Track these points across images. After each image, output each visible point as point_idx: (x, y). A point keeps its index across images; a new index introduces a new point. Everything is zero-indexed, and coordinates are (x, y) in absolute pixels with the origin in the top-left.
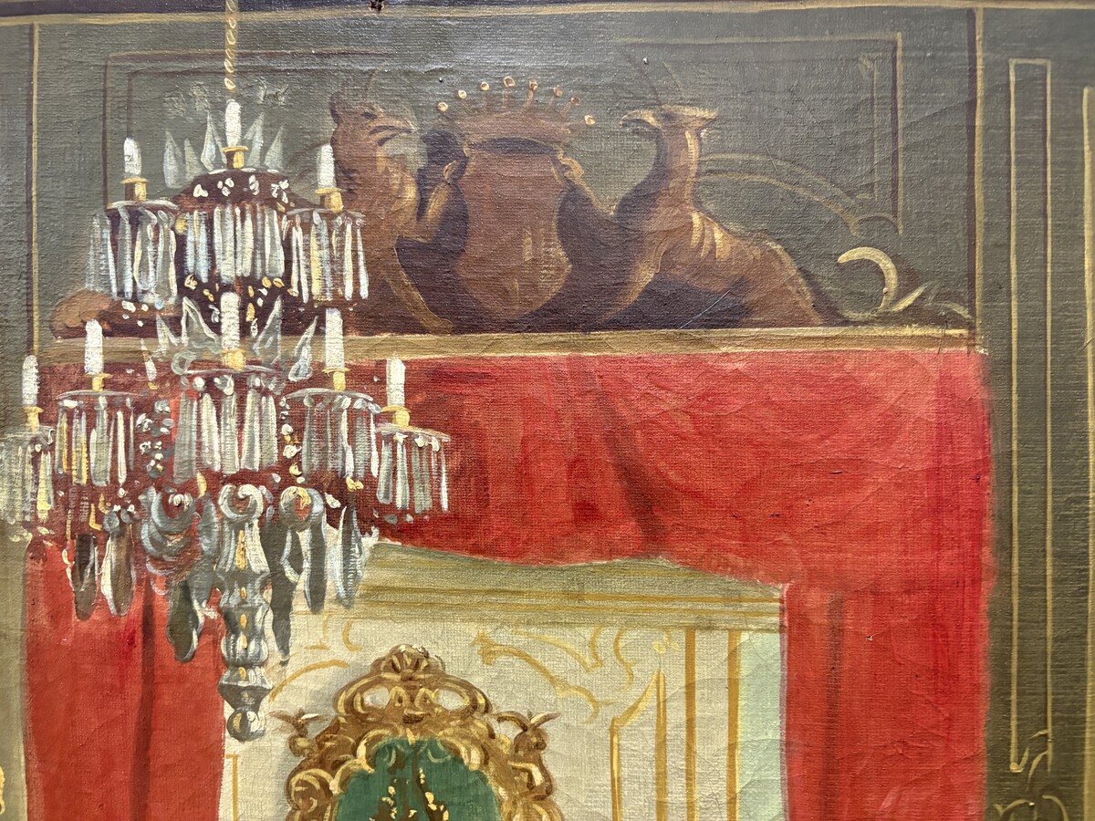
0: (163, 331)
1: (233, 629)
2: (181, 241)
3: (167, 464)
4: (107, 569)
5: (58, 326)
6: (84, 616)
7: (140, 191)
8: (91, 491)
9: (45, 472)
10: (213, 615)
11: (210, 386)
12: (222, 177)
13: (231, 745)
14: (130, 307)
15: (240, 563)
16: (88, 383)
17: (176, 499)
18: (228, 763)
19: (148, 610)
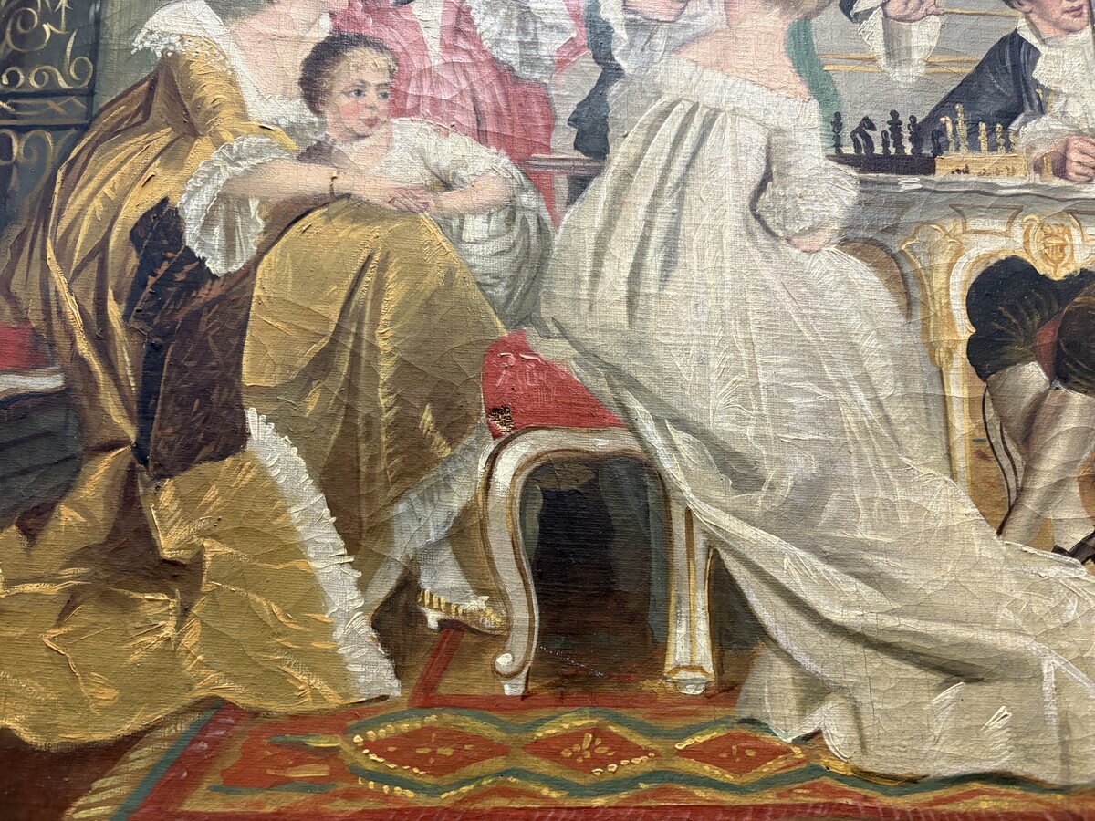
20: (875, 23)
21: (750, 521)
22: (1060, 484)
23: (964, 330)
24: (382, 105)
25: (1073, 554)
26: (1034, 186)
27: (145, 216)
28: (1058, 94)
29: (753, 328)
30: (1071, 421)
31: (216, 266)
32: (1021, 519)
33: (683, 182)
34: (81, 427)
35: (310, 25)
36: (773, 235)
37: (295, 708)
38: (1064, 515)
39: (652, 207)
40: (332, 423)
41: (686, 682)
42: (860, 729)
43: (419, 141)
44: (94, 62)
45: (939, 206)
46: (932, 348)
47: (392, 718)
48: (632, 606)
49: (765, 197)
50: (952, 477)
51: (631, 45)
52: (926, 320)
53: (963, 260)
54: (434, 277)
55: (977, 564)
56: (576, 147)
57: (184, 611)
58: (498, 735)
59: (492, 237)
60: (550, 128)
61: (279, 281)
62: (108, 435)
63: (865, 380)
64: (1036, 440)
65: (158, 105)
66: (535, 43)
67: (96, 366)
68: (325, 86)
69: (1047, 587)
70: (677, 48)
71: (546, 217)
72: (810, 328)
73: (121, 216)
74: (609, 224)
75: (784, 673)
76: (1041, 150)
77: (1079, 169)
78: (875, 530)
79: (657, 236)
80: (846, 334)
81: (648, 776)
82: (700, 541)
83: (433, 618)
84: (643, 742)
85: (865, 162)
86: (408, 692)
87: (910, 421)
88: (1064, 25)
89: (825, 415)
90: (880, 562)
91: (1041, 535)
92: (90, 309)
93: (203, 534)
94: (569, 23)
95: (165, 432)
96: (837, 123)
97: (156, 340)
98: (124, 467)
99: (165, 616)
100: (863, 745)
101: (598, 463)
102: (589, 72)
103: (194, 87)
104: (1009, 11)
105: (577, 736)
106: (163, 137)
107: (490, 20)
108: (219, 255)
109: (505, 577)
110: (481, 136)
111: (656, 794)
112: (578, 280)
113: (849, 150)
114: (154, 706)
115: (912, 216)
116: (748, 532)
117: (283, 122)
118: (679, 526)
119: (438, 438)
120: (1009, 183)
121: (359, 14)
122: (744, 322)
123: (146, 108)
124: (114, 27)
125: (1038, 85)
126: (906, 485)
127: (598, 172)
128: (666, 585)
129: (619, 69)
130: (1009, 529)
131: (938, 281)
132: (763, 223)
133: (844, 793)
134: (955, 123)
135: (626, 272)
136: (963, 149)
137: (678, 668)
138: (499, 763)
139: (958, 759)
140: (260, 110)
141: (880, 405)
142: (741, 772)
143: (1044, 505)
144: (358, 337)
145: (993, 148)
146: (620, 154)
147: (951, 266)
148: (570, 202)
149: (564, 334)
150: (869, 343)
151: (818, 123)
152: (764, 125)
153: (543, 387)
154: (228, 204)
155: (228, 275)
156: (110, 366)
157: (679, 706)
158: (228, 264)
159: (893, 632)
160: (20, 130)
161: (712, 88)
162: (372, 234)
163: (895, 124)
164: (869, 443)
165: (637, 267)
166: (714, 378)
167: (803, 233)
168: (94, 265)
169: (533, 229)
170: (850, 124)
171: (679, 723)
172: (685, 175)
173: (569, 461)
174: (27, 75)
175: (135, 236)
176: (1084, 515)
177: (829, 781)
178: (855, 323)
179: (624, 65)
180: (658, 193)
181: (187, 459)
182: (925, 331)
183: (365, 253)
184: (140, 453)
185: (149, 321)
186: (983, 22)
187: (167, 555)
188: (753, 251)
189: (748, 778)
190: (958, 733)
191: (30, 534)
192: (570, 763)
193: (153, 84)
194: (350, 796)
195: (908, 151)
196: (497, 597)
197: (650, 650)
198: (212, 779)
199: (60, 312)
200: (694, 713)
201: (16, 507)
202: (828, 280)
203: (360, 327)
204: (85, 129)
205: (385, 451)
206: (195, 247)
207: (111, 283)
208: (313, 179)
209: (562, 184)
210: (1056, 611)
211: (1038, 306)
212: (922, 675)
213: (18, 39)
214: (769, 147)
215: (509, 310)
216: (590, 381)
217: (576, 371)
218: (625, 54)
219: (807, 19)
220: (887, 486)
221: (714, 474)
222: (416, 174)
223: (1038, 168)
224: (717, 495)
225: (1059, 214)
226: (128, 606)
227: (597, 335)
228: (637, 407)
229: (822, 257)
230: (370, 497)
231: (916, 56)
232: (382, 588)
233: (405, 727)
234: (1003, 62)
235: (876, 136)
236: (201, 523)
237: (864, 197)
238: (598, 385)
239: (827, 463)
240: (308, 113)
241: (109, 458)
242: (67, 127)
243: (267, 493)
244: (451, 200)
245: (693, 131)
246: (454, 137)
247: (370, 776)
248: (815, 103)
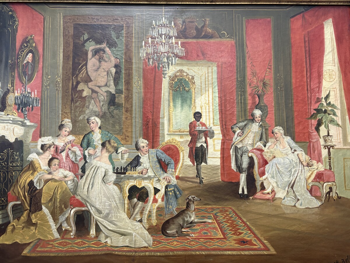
0: (157, 39)
1: (164, 67)
2: (159, 30)
3: (157, 51)
4: (151, 61)
5: (146, 38)
6: (149, 66)
7: (155, 25)
8: (149, 54)
9: (145, 52)
10: (161, 66)
11: (161, 44)
12: (163, 24)
13: (163, 79)
14: (153, 36)
15: (164, 61)
16: (149, 44)
17: (158, 55)
18: (163, 81)
19: (155, 65)
20: (120, 154)
21: (100, 218)
22: (137, 213)
23: (128, 194)
24: (58, 167)
25: (138, 221)
26: (138, 176)
27: (29, 182)
28: (143, 163)
29: (102, 195)
30: (139, 206)
31: (38, 188)
32: (132, 217)
33: (94, 176)
34: (23, 207)
35: (49, 156)
36: (105, 183)
37: (48, 239)
38: (137, 217)
39: (91, 179)
40: (52, 207)
41: (92, 236)
42: (112, 241)
43: (62, 172)
44: (22, 162)
45: (126, 178)
46: (123, 197)
47: (59, 240)
48: (86, 227)
49: (104, 178)
50: (125, 212)
51: (89, 158)
52: (123, 193)
53: (128, 185)
54: (64, 189)
55: (127, 223)
56: (81, 172)
57: (36, 229)
58: (71, 242)
59: (71, 184)
60: (78, 170)
61: (46, 190)
62: (26, 209)
63: (115, 201)
64: (135, 208)
65: (31, 168)
66: (77, 158)
67: (25, 201)
68: (51, 164)
69: (135, 225)
70: (94, 159)
71: (78, 181)
72: (109, 195)
73: (27, 182)
74: (85, 182)
75: (104, 235)
76: (140, 171)
77: (144, 173)
78: (115, 219)
79: (91, 183)
80: (113, 195)
81: (87, 246)
82: (94, 220)
83: (64, 229)
84: (87, 243)
85: (117, 173)
86: (61, 238)
87: (120, 206)
88: (145, 154)
89: (110, 205)
90: (115, 222)
91: (134, 219)
92: (23, 194)
93: (38, 220)
94: (81, 155)
95: (33, 208)
96: (114, 168)
97: (31, 197)
98: (28, 212)
99: (34, 229)
100: (112, 243)
101: (83, 211)
102: (83, 162)
103: (35, 165)
104: (138, 152)
105: (79, 242)
106: (31, 172)
107: (71, 155)
108: (38, 187)
109: (72, 224)
110: (70, 171)
111: (88, 248)
112: (81, 189)
113: (115, 172)
114: (33, 239)
115: (122, 180)
116: (100, 219)
117: (46, 169)
118: (92, 218)
119: (64, 208)
120: (135, 175)
121: (55, 155)
122: (101, 194)
123: (29, 168)
124: (25, 157)
125: (140, 162)
126: (119, 213)
127: (84, 175)
128: (91, 225)
129: (87, 161)
130: (131, 219)
131: (125, 188)
132: (104, 181)
133: (109, 248)
134: (129, 168)
135: (87, 188)
136: (130, 171)
137: (91, 234)
138: (71, 245)
139: (122, 244)
140: (43, 168)
141: (117, 204)
142: (98, 246)
143: (135, 216)
144: (55, 196)
145: (133, 171)
146: (87, 173)
147: (127, 186)
148: (81, 179)
149: (79, 196)
150: (116, 196)
151: (112, 168)
152: (105, 168)
153: (77, 202)
154: (39, 180)
155: (40, 189)
156: (26, 201)
157: (91, 239)
158: (40, 188)
159: (116, 230)
160: (14, 171)
161: (99, 164)
162: (57, 184)
163: (121, 168)
164: (115, 208)
165: (88, 187)
166: (97, 201)
167: (109, 182)
168: (24, 188)
169: (76, 183)
170: (116, 168)
171: (91, 241)
172: (95, 175)
173: (80, 211)
174: (14, 164)
175: (28, 184)
176: (140, 217)
177: (107, 247)
178: (114, 194)
179: (88, 161)
180: (91, 178)
181: (35, 212)
182: (123, 194)
183: (56, 186)
184: (30, 211)
185: (30, 195)
186: (134, 153)
187: (33, 222)
188: (102, 185)
189: (98, 247)
190: (122, 241)
191: (18, 220)
192: (79, 245)
193: (30, 165)
194: (54, 249)
195: (123, 172)
196: (71, 227)
197: (88, 232)
198: (39, 247)
199: (20, 194)
200: (93, 239)
201: (16, 217)
202: (111, 188)
203: (55, 195)
204: (22, 171)
205: (58, 210)
206: (35, 186)
207: (26, 190)
208: (50, 177)
209: (80, 177)
210: (135, 228)
211: (137, 191)
212: (119, 235)
213: (12, 159)
214: (105, 171)
215: (73, 193)
216: (83, 201)
217: (81, 200)
218: (88, 159)
219: (111, 154)
220: (117, 213)
221: (97, 212)
222: (62, 176)
223: (139, 173)
224: (97, 215)
225: (141, 179)
226: (29, 228)
227: (83, 196)
228: (88, 204)
229: (111, 186)
230: (57, 216)
231: (125, 159)
232: (58, 226)
233: (60, 241)
234: (136, 159)
235: (119, 170)
236: (37, 219)
237: (117, 178)
238: (83, 202)
239: (110, 211)
240: (49, 168)
241: (26, 211)
242: (19, 171)
243: (45, 215)
244: (66, 179)
245: (96, 170)
246: (67, 171)
247: (56, 247)
248: (111, 165)
